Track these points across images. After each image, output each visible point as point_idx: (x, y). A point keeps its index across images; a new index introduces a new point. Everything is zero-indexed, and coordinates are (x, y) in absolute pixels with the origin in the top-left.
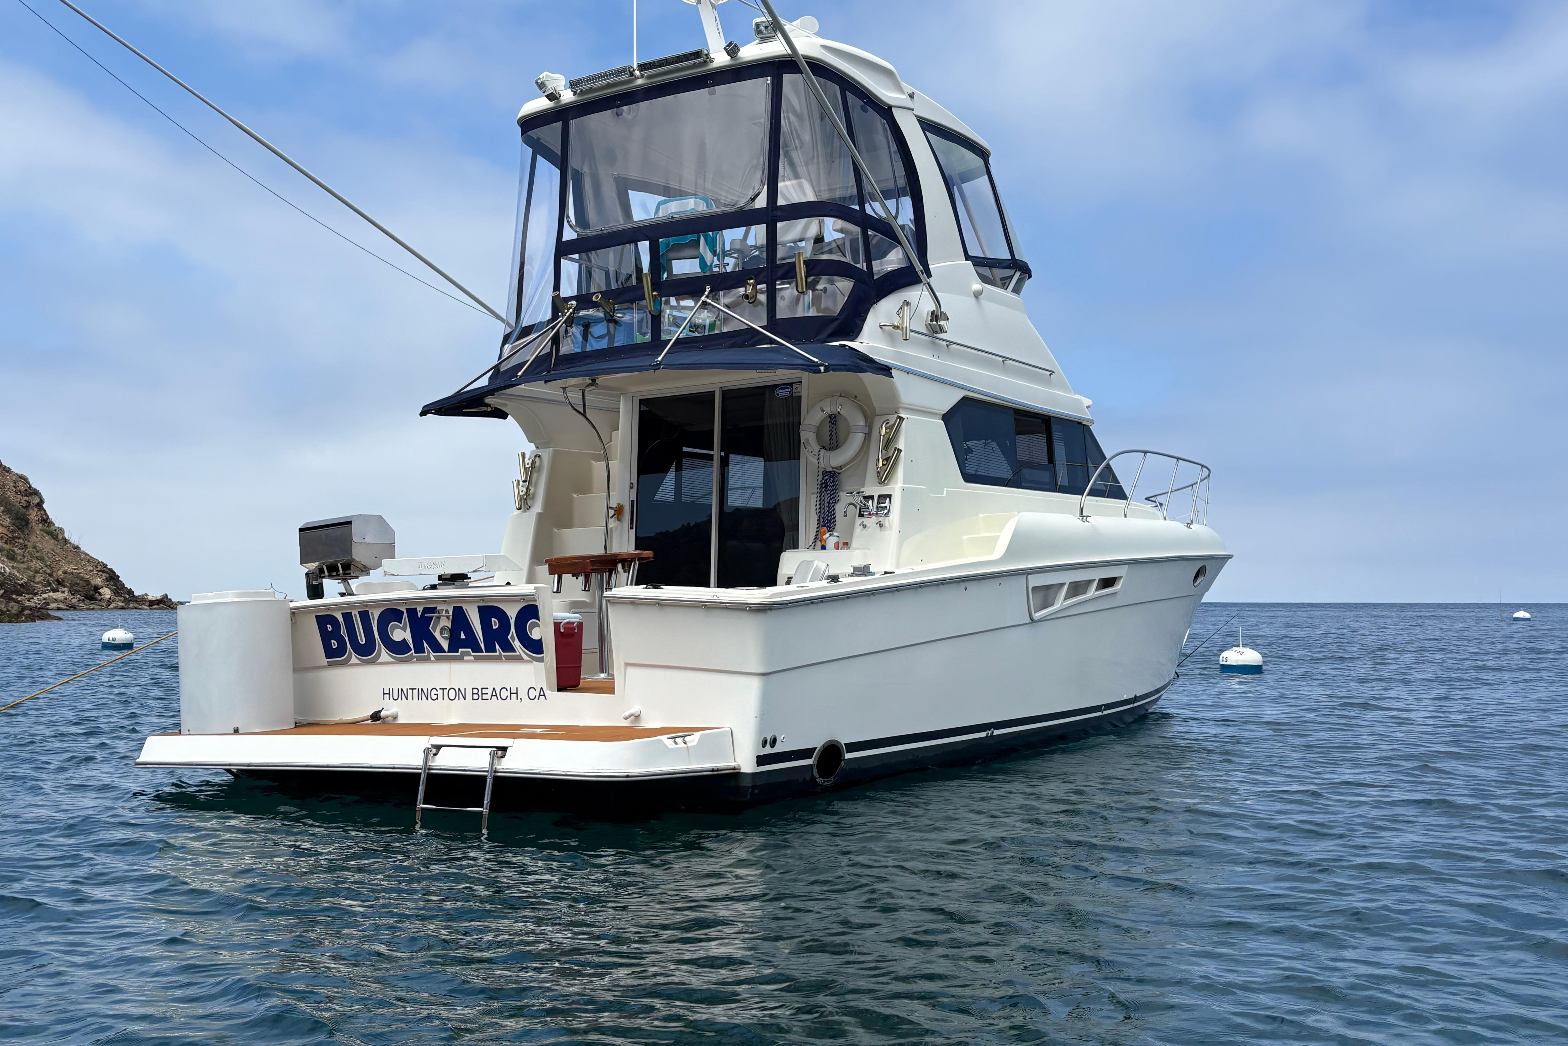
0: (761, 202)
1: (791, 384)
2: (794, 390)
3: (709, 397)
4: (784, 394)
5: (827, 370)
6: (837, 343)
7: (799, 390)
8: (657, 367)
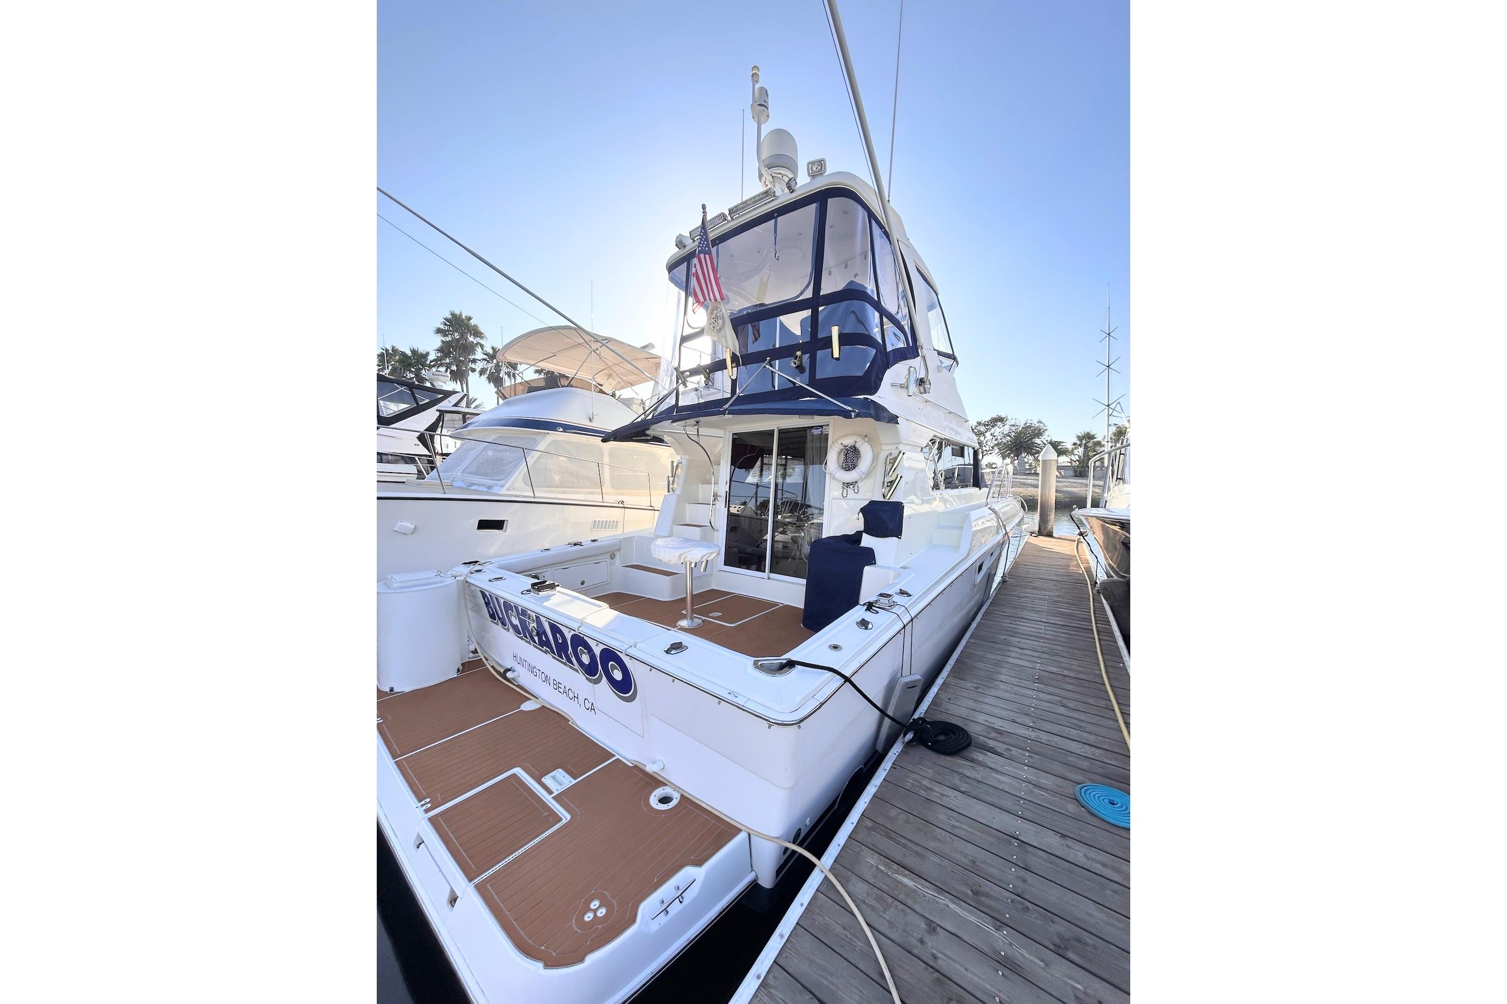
0: (808, 294)
1: (822, 426)
2: (824, 430)
3: (770, 433)
4: (816, 432)
5: (857, 416)
6: (862, 397)
7: (827, 430)
8: (723, 413)
